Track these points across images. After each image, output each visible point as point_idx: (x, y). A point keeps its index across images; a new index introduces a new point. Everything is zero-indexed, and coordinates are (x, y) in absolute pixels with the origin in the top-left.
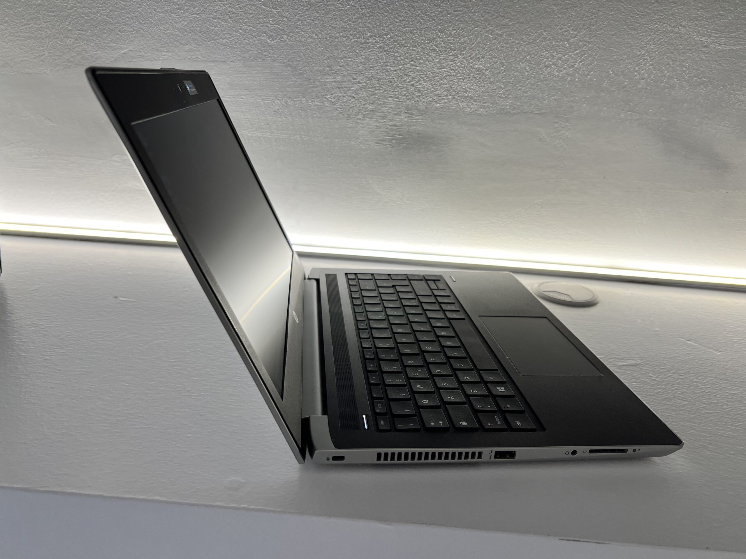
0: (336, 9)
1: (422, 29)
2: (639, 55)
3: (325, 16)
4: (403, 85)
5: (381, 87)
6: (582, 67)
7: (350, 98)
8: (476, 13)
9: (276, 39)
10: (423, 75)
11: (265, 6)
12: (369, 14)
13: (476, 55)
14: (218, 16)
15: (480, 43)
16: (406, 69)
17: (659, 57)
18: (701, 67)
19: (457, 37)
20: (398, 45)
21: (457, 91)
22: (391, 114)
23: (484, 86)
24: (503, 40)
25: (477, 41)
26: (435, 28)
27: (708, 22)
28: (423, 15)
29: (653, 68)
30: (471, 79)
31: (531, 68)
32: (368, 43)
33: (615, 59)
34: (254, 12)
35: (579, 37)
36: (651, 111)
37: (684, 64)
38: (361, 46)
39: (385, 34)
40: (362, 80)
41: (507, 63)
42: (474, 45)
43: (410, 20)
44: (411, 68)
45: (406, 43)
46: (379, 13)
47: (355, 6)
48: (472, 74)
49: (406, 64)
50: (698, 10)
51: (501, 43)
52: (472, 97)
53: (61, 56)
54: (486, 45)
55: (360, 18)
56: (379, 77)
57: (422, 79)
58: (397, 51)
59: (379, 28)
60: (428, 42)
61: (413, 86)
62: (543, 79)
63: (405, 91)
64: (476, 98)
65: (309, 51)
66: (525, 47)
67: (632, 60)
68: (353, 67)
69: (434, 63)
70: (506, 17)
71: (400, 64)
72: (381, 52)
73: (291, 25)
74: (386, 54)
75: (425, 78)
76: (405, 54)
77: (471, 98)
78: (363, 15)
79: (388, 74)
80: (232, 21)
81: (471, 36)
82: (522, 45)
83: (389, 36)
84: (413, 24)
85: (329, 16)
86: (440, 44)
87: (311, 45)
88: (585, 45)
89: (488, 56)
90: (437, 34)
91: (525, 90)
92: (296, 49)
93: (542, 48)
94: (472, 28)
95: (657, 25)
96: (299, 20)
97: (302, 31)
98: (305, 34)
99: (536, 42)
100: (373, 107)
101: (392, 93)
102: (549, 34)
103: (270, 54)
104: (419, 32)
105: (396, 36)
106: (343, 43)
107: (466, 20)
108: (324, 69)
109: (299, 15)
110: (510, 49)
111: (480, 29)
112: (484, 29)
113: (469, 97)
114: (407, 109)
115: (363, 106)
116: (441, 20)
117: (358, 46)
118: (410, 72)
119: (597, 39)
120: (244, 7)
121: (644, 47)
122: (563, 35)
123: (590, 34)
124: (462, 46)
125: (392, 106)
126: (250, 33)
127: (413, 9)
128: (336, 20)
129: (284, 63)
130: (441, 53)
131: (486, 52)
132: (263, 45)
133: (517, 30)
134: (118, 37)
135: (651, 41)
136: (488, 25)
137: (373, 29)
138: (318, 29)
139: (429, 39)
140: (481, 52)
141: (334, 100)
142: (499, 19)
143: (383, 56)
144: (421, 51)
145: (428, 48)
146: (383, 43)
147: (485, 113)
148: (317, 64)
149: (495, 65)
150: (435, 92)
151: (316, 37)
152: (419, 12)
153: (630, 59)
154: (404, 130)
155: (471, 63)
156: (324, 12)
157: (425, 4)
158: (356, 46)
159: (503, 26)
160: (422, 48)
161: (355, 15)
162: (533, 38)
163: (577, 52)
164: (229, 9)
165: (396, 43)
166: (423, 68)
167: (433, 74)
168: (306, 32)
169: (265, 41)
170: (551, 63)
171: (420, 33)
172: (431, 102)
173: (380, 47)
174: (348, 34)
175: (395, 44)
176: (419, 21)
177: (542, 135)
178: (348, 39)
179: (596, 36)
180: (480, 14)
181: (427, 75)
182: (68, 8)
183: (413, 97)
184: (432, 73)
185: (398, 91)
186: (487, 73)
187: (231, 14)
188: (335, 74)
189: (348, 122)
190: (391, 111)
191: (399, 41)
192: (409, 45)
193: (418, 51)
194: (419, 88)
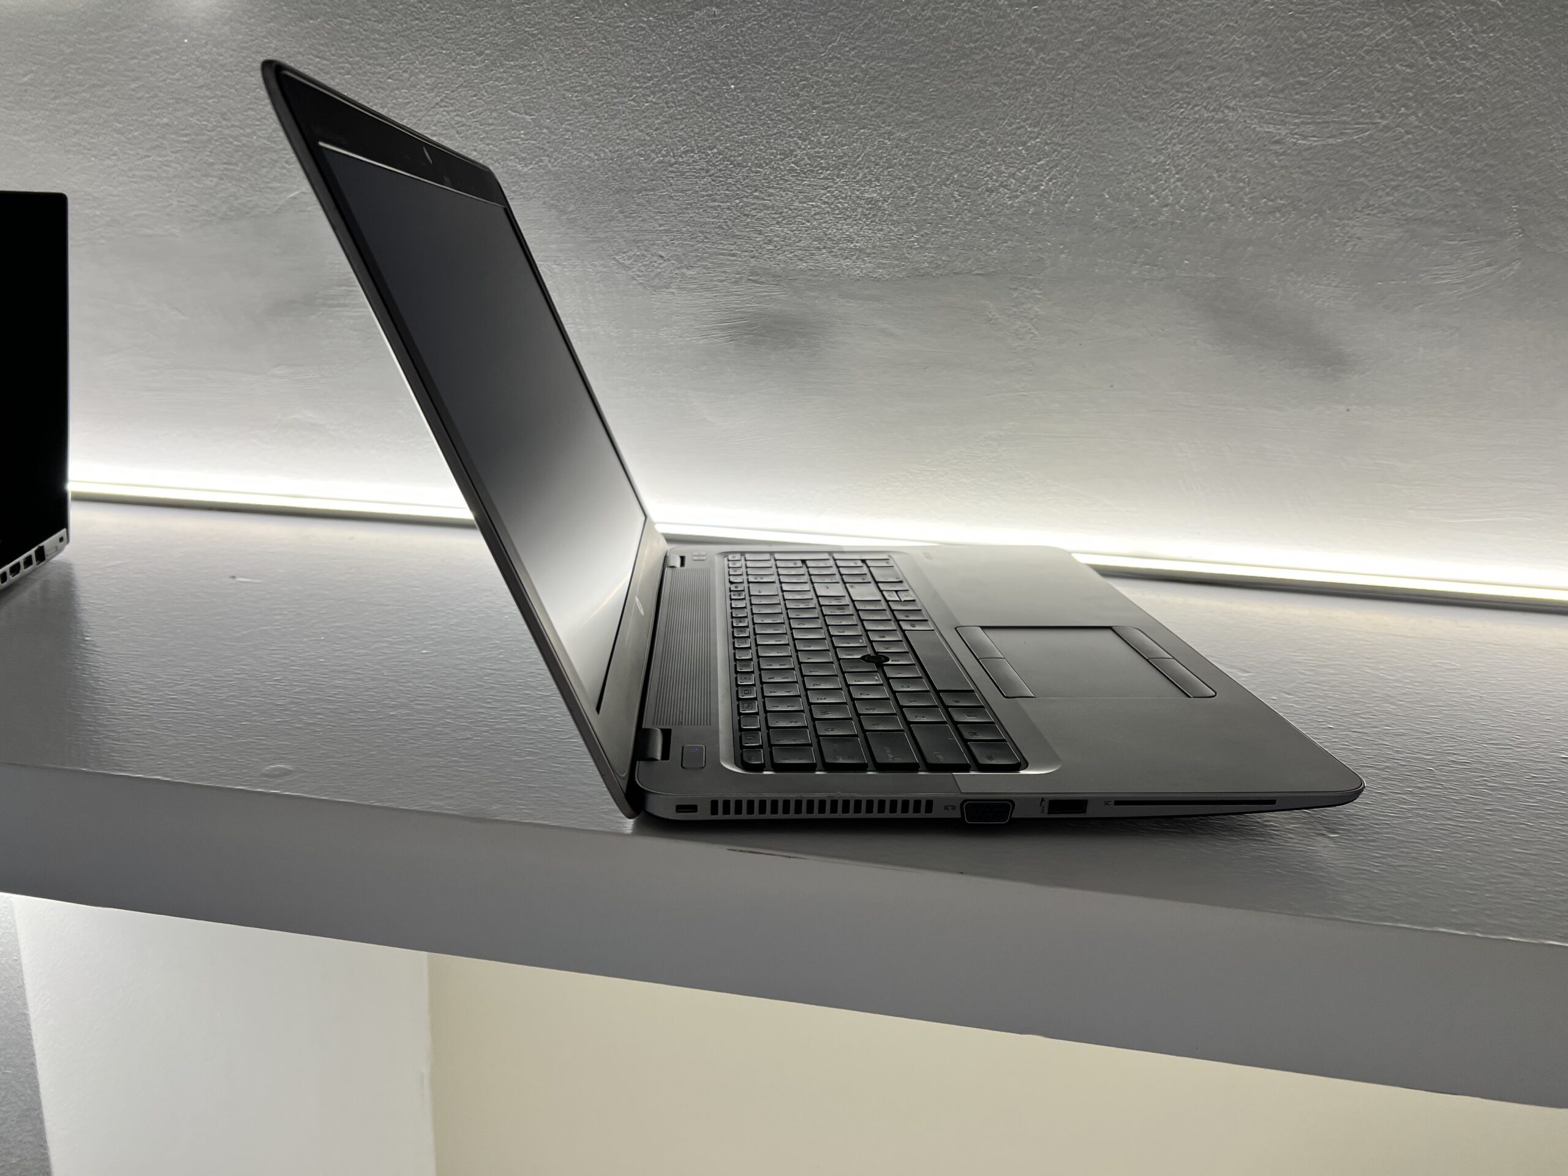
0: (627, 110)
1: (771, 136)
2: (1155, 164)
3: (609, 122)
4: (742, 233)
5: (707, 238)
6: (1053, 188)
7: (655, 258)
8: (861, 104)
9: (531, 163)
10: (775, 213)
11: (513, 111)
12: (681, 115)
13: (865, 176)
14: (439, 131)
15: (870, 155)
16: (747, 205)
17: (1192, 165)
18: (1273, 179)
19: (830, 146)
20: (730, 164)
21: (835, 239)
22: (724, 283)
23: (882, 230)
24: (909, 147)
25: (866, 152)
26: (792, 133)
27: (1277, 97)
28: (770, 113)
29: (1183, 185)
30: (858, 217)
31: (962, 194)
32: (681, 164)
33: (1112, 172)
34: (495, 122)
35: (1044, 137)
36: (1186, 262)
37: (1239, 175)
38: (670, 169)
39: (709, 147)
40: (673, 226)
41: (918, 187)
42: (860, 159)
43: (750, 121)
44: (756, 203)
45: (744, 160)
46: (698, 113)
47: (658, 104)
48: (860, 210)
49: (747, 197)
50: (1258, 79)
51: (907, 154)
52: (863, 249)
53: (196, 206)
54: (881, 158)
55: (666, 123)
56: (702, 220)
57: (775, 222)
58: (731, 175)
59: (698, 137)
60: (782, 157)
61: (759, 234)
62: (985, 213)
63: (747, 243)
64: (868, 251)
65: (584, 181)
66: (949, 158)
67: (1142, 173)
68: (658, 205)
69: (794, 193)
70: (913, 109)
71: (737, 197)
72: (704, 177)
73: (555, 139)
74: (713, 180)
75: (780, 220)
76: (744, 180)
77: (861, 250)
78: (671, 117)
79: (716, 215)
80: (462, 137)
81: (855, 144)
82: (943, 155)
83: (715, 150)
84: (755, 128)
85: (617, 121)
86: (801, 160)
87: (589, 171)
88: (1055, 150)
89: (886, 176)
90: (797, 144)
91: (953, 233)
92: (563, 179)
93: (979, 158)
94: (856, 130)
95: (1182, 110)
96: (568, 130)
97: (573, 148)
98: (578, 153)
99: (968, 149)
100: (694, 273)
101: (725, 248)
102: (990, 133)
103: (522, 188)
104: (765, 141)
105: (727, 150)
106: (640, 165)
107: (845, 118)
108: (611, 211)
109: (568, 122)
110: (923, 163)
111: (870, 131)
112: (875, 130)
113: (857, 249)
114: (752, 273)
115: (677, 272)
116: (802, 119)
117: (665, 170)
118: (754, 209)
119: (1075, 139)
120: (480, 114)
121: (1163, 149)
122: (1015, 134)
123: (1063, 131)
124: (840, 161)
125: (726, 269)
126: (489, 157)
127: (753, 104)
128: (628, 127)
129: (545, 203)
130: (804, 176)
131: (881, 169)
132: (511, 174)
133: (934, 129)
134: (284, 171)
135: (1174, 139)
136: (883, 123)
137: (689, 140)
138: (598, 145)
139: (782, 151)
140: (873, 171)
141: (629, 262)
142: (900, 112)
143: (706, 184)
144: (771, 174)
145: (782, 167)
146: (705, 162)
147: (887, 277)
148: (598, 203)
149: (899, 192)
150: (798, 242)
151: (596, 157)
152: (765, 108)
153: (1138, 171)
154: (749, 310)
155: (858, 190)
156: (608, 115)
157: (773, 94)
158: (663, 169)
159: (908, 123)
160: (772, 168)
161: (658, 119)
162: (961, 142)
163: (1042, 162)
164: (456, 118)
165: (728, 161)
166: (775, 202)
167: (793, 212)
168: (579, 150)
169: (514, 168)
170: (997, 184)
171: (767, 142)
172: (792, 261)
173: (702, 169)
174: (649, 150)
175: (726, 163)
176: (765, 123)
177: (991, 312)
178: (648, 158)
179: (1074, 133)
180: (867, 105)
181: (784, 214)
182: (209, 128)
183: (760, 253)
184: (790, 209)
185: (735, 243)
186: (885, 205)
187: (459, 127)
188: (629, 217)
189: (653, 299)
190: (724, 279)
191: (732, 158)
192: (750, 164)
193: (765, 174)
194: (770, 236)
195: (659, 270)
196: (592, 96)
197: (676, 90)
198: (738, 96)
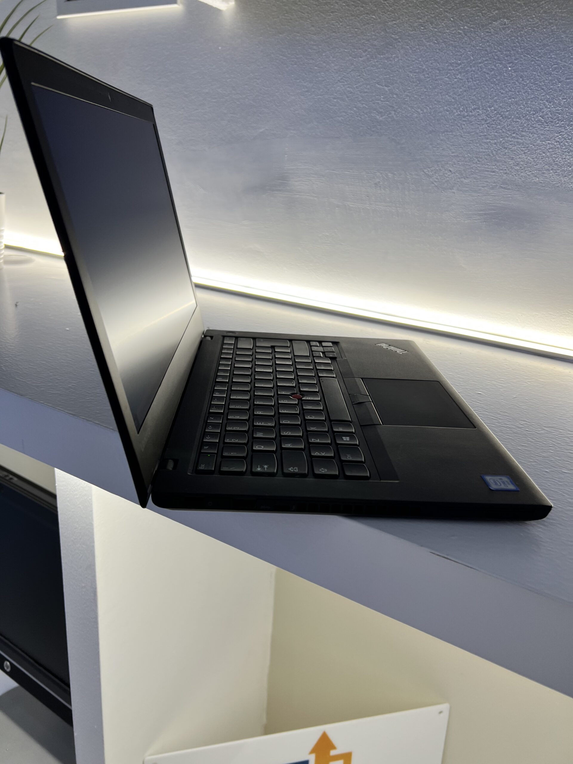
0: (443, 84)
1: (529, 99)
3: (432, 91)
4: (501, 159)
5: (479, 161)
7: (447, 172)
9: (385, 115)
10: (524, 147)
11: (379, 85)
12: (475, 86)
14: (337, 96)
16: (507, 142)
20: (500, 117)
21: (560, 164)
22: (485, 188)
26: (543, 97)
28: (531, 85)
32: (470, 116)
34: (368, 91)
38: (463, 119)
39: (489, 106)
40: (460, 154)
43: (517, 90)
44: (512, 141)
45: (509, 115)
46: (486, 85)
47: (462, 79)
49: (508, 137)
53: (216, 136)
55: (465, 91)
56: (478, 150)
57: (522, 153)
58: (500, 123)
59: (483, 100)
60: (534, 112)
61: (512, 159)
63: (503, 165)
65: (413, 126)
68: (453, 140)
69: (538, 135)
71: (501, 137)
72: (483, 125)
73: (399, 101)
74: (488, 126)
75: (526, 151)
76: (508, 126)
78: (468, 88)
79: (487, 147)
80: (349, 100)
83: (493, 108)
84: (520, 94)
85: (436, 90)
86: (546, 115)
90: (545, 105)
92: (401, 124)
96: (407, 96)
97: (409, 107)
100: (468, 181)
101: (489, 167)
103: (378, 129)
104: (524, 103)
105: (500, 108)
106: (446, 117)
108: (425, 144)
109: (408, 91)
114: (503, 183)
115: (459, 180)
116: (551, 89)
117: (460, 120)
118: (510, 145)
120: (361, 86)
125: (487, 180)
126: (362, 111)
127: (521, 79)
128: (442, 94)
129: (389, 138)
130: (546, 124)
132: (372, 121)
134: (259, 118)
137: (478, 102)
138: (424, 104)
139: (534, 109)
141: (431, 173)
143: (484, 129)
144: (525, 123)
145: (533, 119)
146: (485, 115)
148: (419, 139)
150: (535, 166)
151: (422, 112)
152: (528, 82)
154: (498, 205)
156: (432, 87)
157: (535, 73)
160: (527, 119)
161: (461, 88)
165: (500, 114)
166: (525, 141)
167: (535, 147)
168: (412, 108)
169: (375, 117)
171: (526, 103)
172: (529, 177)
173: (483, 119)
174: (452, 108)
175: (498, 116)
176: (526, 92)
178: (451, 112)
181: (529, 148)
182: (226, 95)
183: (510, 171)
185: (496, 165)
187: (349, 94)
188: (435, 148)
189: (442, 195)
190: (486, 185)
191: (502, 113)
192: (513, 117)
193: (522, 123)
194: (518, 161)
195: (448, 179)
196: (424, 75)
197: (474, 71)
198: (512, 75)
